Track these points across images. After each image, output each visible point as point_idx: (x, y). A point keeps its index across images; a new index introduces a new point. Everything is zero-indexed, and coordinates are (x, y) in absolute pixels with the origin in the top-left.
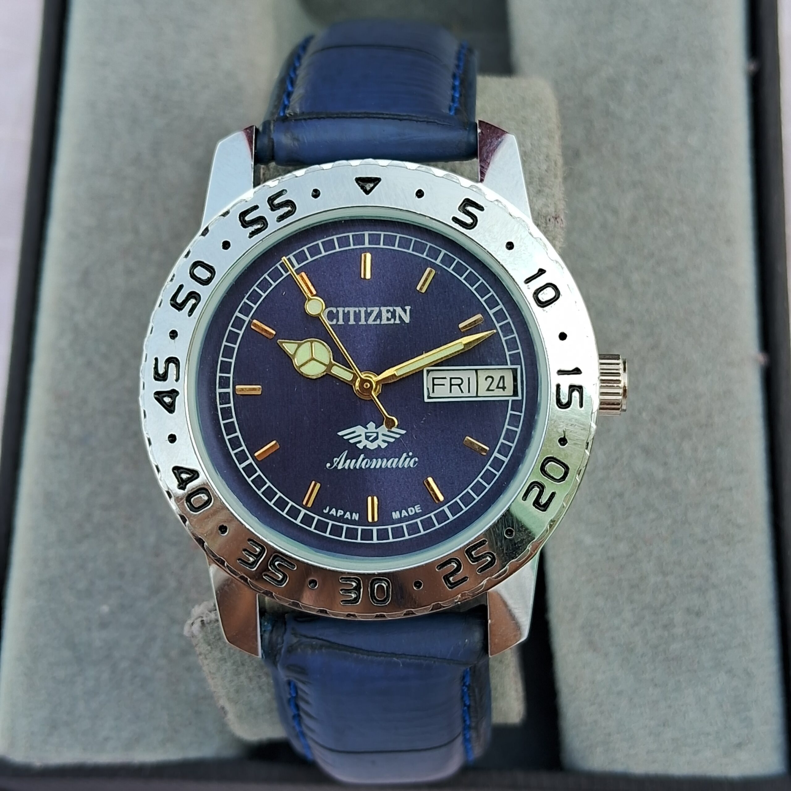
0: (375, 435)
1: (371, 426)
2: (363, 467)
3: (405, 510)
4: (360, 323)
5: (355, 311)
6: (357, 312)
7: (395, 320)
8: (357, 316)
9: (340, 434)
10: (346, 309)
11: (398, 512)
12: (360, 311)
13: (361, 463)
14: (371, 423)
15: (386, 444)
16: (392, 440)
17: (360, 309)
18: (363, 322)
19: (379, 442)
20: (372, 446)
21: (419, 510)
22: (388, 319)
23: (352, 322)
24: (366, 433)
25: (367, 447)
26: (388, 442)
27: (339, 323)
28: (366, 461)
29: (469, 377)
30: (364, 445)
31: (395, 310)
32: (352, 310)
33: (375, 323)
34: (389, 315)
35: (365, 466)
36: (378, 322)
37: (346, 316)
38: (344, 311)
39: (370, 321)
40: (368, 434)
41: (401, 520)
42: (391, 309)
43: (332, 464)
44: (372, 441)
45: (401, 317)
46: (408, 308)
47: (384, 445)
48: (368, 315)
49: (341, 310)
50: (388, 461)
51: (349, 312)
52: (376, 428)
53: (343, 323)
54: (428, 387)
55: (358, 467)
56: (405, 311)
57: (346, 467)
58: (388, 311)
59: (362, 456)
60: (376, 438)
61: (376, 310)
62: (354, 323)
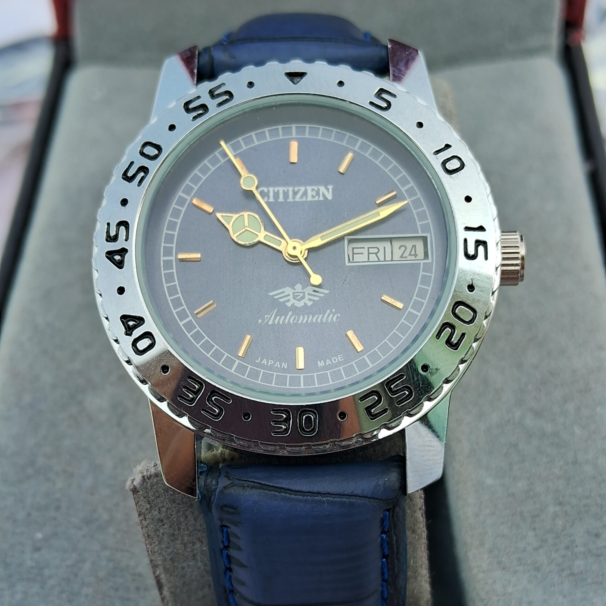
0: (302, 295)
1: (299, 287)
2: (291, 322)
3: (329, 359)
4: (288, 200)
5: (284, 190)
6: (286, 191)
7: (319, 197)
8: (286, 194)
9: (271, 294)
10: (276, 189)
11: (322, 361)
12: (288, 190)
13: (290, 318)
14: (299, 284)
15: (312, 302)
16: (317, 299)
17: (289, 188)
18: (290, 199)
19: (306, 300)
20: (299, 304)
21: (341, 359)
22: (313, 196)
23: (281, 199)
24: (293, 293)
25: (295, 305)
26: (314, 301)
27: (269, 201)
28: (294, 316)
29: (384, 246)
30: (293, 303)
31: (319, 189)
32: (281, 190)
33: (302, 200)
34: (314, 193)
35: (293, 322)
36: (304, 199)
37: (276, 195)
38: (274, 190)
39: (298, 198)
40: (295, 294)
41: (326, 368)
42: (316, 188)
43: (263, 320)
44: (299, 300)
45: (325, 196)
46: (330, 187)
47: (310, 303)
48: (295, 193)
49: (271, 189)
50: (313, 317)
51: (278, 191)
52: (303, 289)
53: (274, 201)
54: (349, 254)
55: (286, 322)
56: (328, 189)
57: (276, 323)
58: (313, 190)
59: (290, 313)
60: (303, 298)
61: (303, 189)
62: (283, 200)
